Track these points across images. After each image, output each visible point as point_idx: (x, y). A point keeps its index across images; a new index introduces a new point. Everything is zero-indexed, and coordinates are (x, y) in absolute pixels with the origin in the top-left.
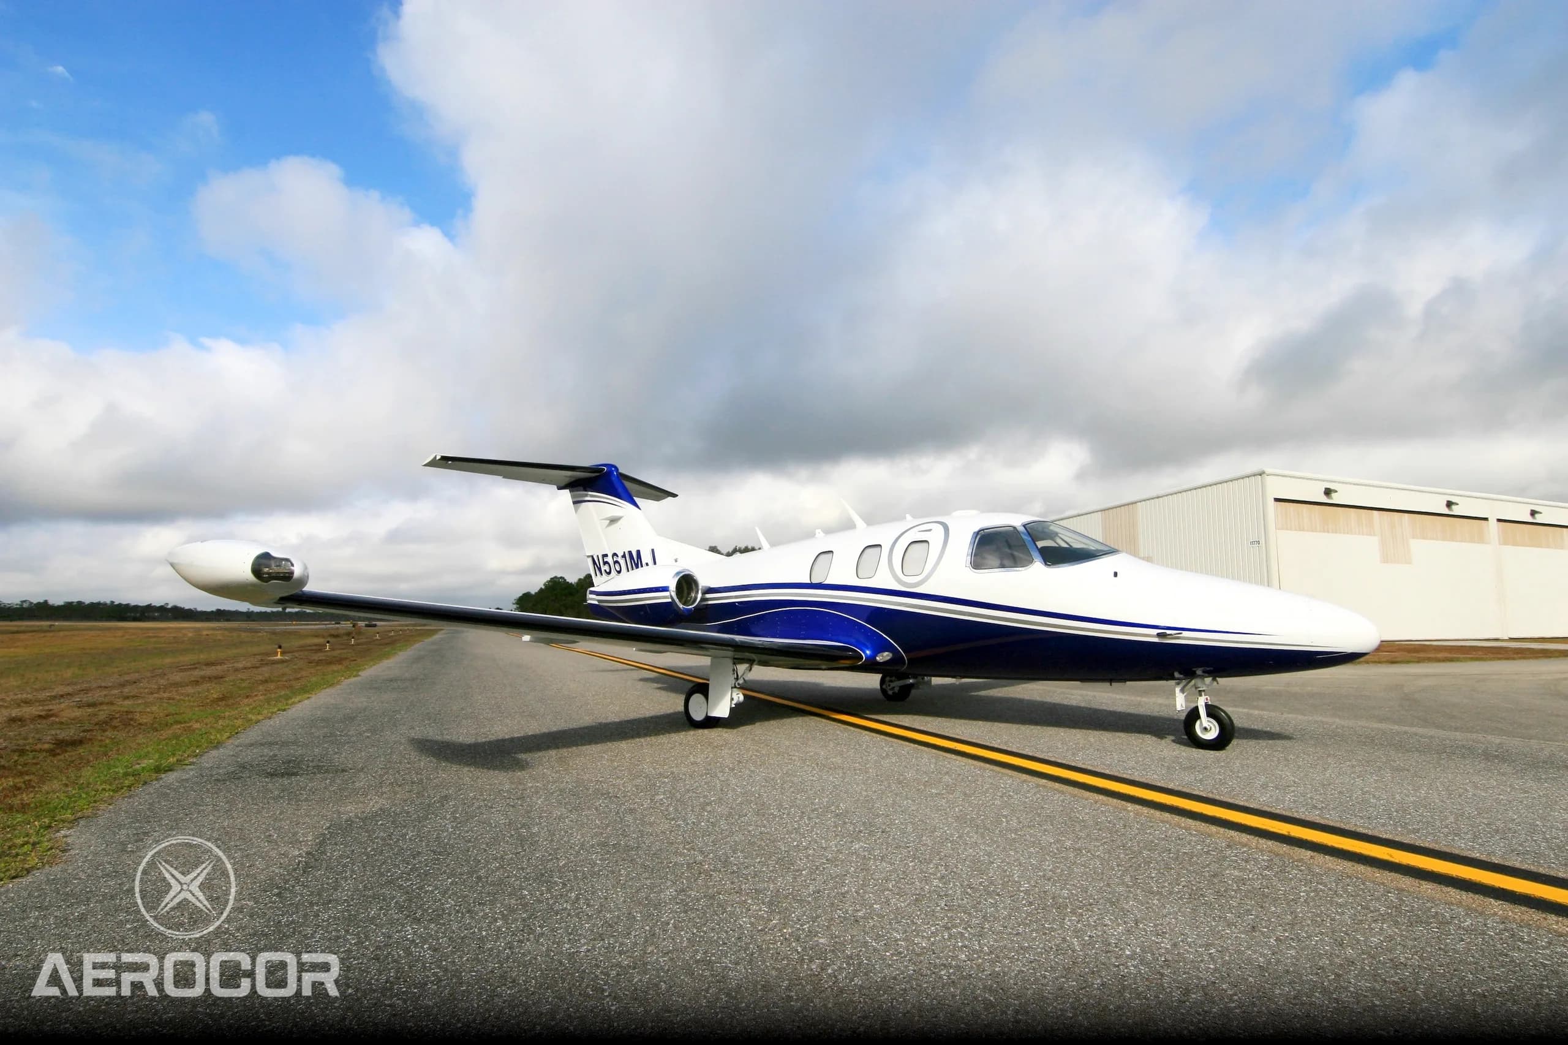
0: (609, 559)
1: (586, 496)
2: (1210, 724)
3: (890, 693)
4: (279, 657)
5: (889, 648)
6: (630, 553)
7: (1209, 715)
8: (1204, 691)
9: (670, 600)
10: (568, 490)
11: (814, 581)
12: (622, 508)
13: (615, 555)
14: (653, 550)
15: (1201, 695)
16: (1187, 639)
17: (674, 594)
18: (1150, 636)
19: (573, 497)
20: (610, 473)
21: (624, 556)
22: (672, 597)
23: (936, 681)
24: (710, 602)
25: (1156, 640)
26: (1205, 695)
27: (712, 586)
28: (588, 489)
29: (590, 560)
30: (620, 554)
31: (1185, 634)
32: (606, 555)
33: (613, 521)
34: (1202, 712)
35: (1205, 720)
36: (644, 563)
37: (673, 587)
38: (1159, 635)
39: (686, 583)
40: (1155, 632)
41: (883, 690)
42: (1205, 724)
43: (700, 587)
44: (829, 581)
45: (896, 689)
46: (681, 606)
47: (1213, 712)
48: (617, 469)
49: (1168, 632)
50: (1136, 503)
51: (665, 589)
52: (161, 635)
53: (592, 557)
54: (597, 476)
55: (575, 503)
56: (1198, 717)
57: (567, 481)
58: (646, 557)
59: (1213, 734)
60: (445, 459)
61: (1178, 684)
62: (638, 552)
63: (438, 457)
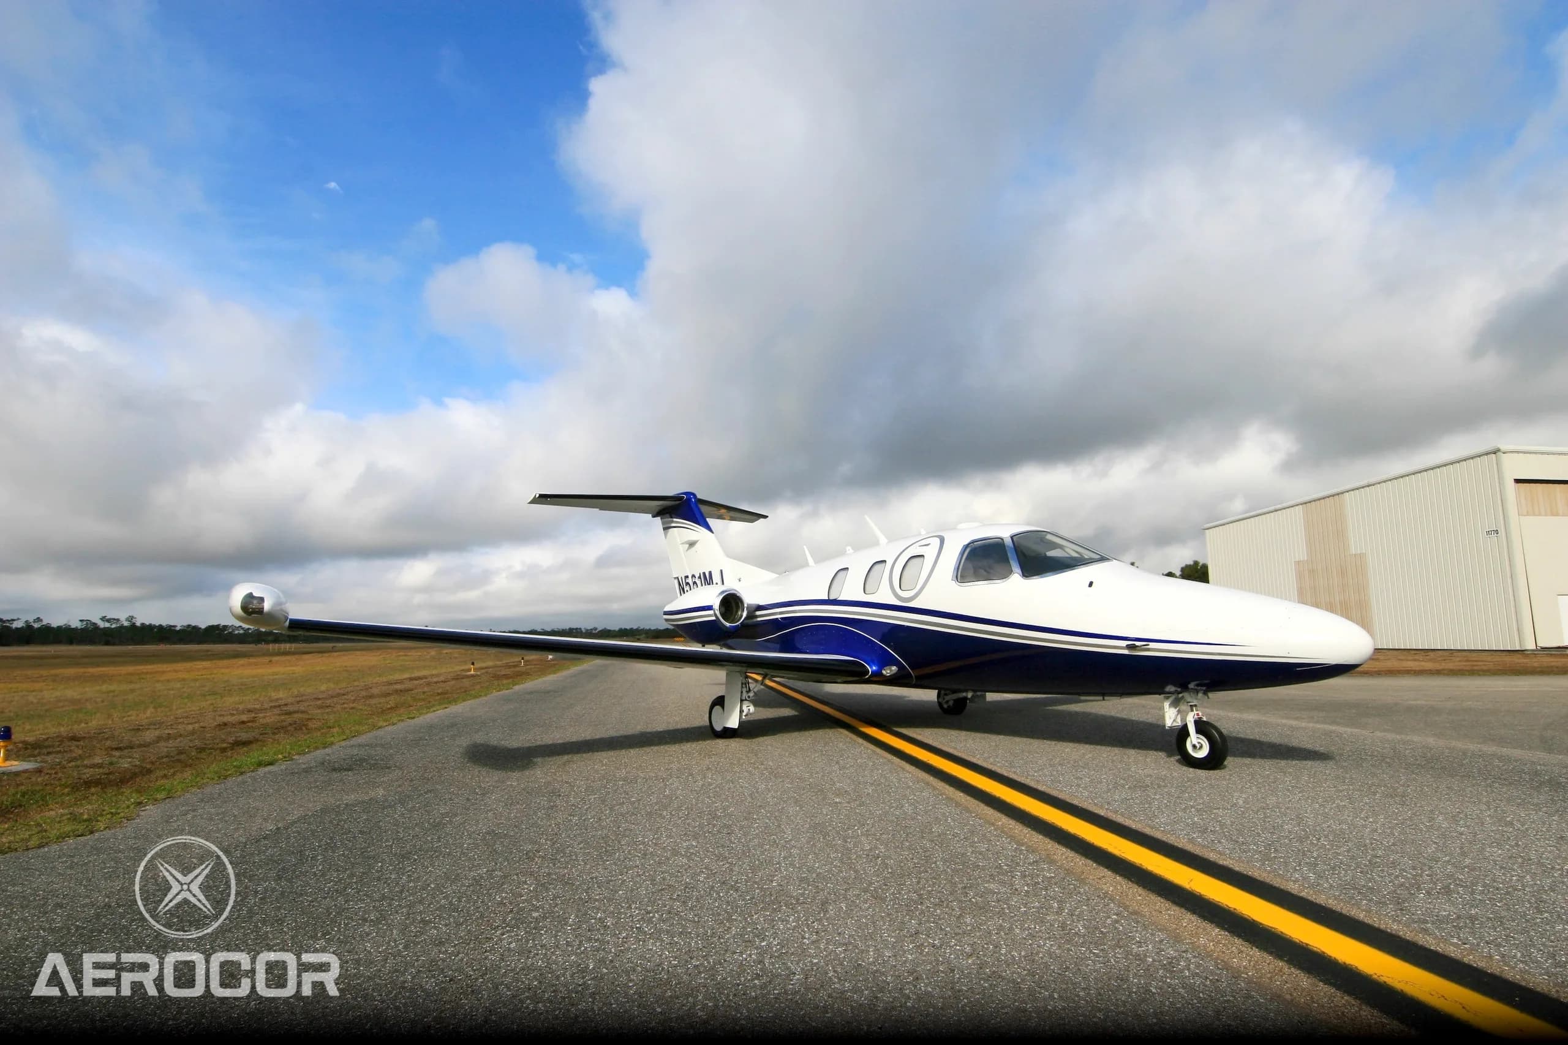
0: (690, 580)
1: (673, 522)
2: (1200, 741)
3: (945, 706)
4: (472, 672)
5: (896, 663)
6: (704, 573)
7: (1198, 731)
8: (1195, 706)
9: (714, 618)
10: (659, 518)
11: (831, 598)
12: (696, 532)
13: (693, 576)
14: (721, 571)
15: (1192, 711)
16: (1156, 651)
17: (718, 613)
18: (1119, 648)
19: (663, 523)
20: (689, 500)
21: (700, 577)
22: (715, 615)
23: (991, 697)
24: (759, 619)
25: (1126, 652)
26: (1197, 711)
27: (761, 604)
28: (673, 516)
29: (676, 582)
30: (697, 576)
31: (1152, 645)
32: (687, 577)
33: (692, 544)
34: (1192, 729)
35: (1194, 738)
36: (714, 582)
37: (716, 606)
38: (1129, 647)
39: (731, 602)
40: (1124, 643)
41: (940, 704)
42: (1195, 741)
43: (746, 605)
44: (843, 597)
45: (951, 703)
46: (728, 624)
47: (1202, 727)
48: (694, 495)
49: (1138, 643)
50: (1342, 493)
51: (710, 608)
52: (409, 654)
53: (678, 578)
54: (679, 504)
55: (665, 529)
56: (1188, 735)
57: (657, 510)
58: (716, 578)
59: (1203, 753)
60: (541, 496)
61: (1167, 698)
62: (710, 573)
63: (537, 496)
